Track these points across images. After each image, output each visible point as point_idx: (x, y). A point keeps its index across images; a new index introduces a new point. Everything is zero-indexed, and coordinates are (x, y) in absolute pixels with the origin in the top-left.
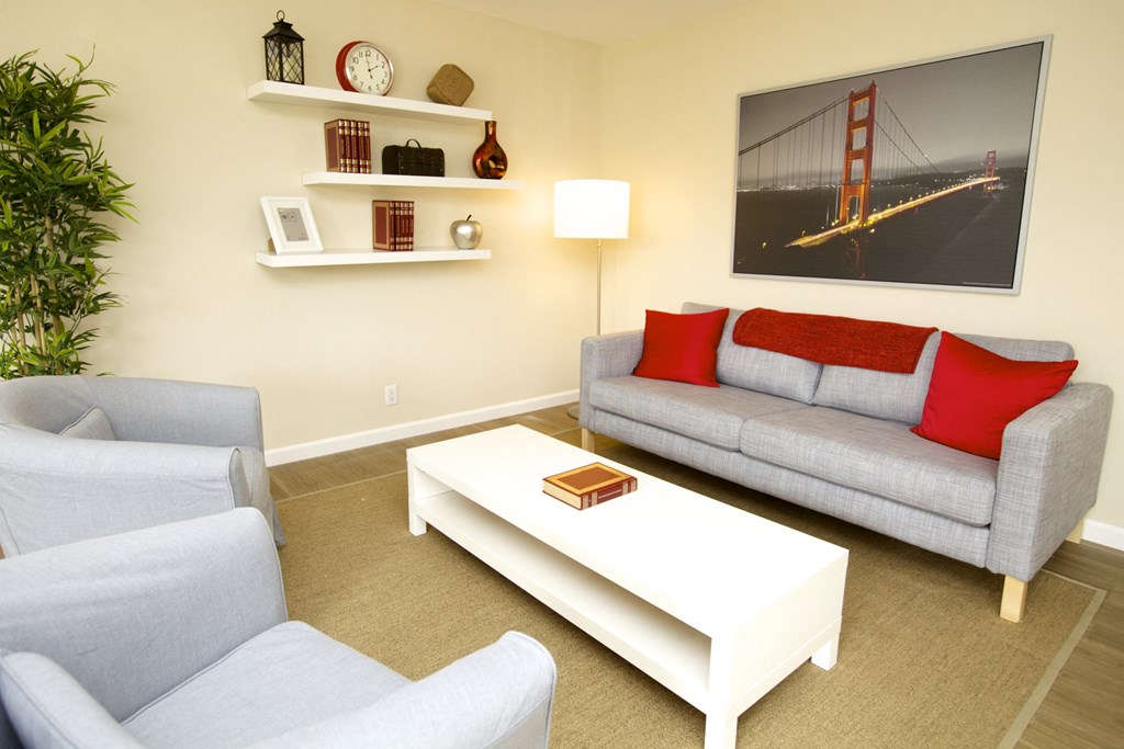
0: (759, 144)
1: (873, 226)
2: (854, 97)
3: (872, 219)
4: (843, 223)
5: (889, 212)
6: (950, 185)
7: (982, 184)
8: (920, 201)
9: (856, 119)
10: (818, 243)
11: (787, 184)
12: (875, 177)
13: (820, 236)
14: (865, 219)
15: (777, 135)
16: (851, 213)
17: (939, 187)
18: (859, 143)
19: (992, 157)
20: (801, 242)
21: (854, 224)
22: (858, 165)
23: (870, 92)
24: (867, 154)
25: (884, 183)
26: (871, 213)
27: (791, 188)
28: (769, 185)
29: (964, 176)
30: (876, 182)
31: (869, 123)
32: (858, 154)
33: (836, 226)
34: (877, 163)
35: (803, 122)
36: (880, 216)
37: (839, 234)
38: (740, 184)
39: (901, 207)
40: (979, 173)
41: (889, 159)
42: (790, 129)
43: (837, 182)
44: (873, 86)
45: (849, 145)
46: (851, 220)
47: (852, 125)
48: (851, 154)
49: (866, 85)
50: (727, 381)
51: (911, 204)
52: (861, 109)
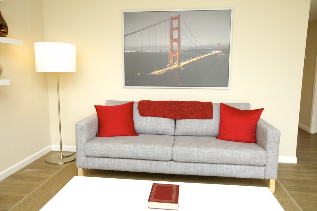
0: (134, 33)
1: (182, 67)
2: (173, 19)
3: (182, 64)
4: (171, 66)
5: (188, 62)
6: (207, 53)
7: (217, 53)
8: (198, 58)
9: (174, 27)
10: (162, 73)
11: (147, 50)
12: (182, 49)
13: (162, 70)
14: (179, 64)
15: (142, 30)
16: (174, 62)
17: (204, 54)
18: (175, 36)
19: (219, 45)
20: (154, 73)
21: (175, 66)
22: (175, 44)
23: (178, 18)
24: (178, 40)
25: (185, 51)
26: (181, 62)
27: (149, 51)
28: (139, 50)
29: (211, 50)
30: (183, 51)
31: (178, 29)
32: (175, 40)
33: (169, 67)
34: (182, 44)
35: (152, 26)
36: (185, 63)
37: (170, 70)
38: (125, 48)
39: (192, 60)
40: (216, 50)
41: (187, 42)
42: (147, 28)
43: (168, 50)
44: (179, 16)
45: (172, 36)
46: (174, 65)
47: (172, 29)
48: (172, 40)
49: (176, 15)
50: (141, 132)
51: (195, 59)
52: (175, 23)
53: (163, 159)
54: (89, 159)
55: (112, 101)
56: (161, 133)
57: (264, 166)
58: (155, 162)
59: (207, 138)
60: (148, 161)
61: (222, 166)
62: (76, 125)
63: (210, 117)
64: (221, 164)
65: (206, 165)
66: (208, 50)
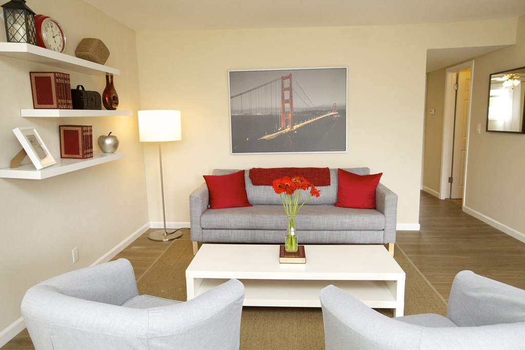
0: (241, 94)
1: (296, 130)
2: (283, 78)
3: (295, 127)
4: (283, 129)
5: (301, 124)
6: (322, 115)
7: (332, 115)
8: (313, 120)
9: (285, 87)
10: (273, 137)
11: (256, 112)
12: (295, 110)
13: (273, 134)
14: (292, 127)
15: (250, 91)
16: (286, 125)
17: (319, 115)
18: (287, 97)
19: (335, 106)
20: (265, 137)
21: (288, 129)
22: (287, 105)
23: (290, 77)
24: (290, 101)
25: (298, 113)
26: (294, 125)
27: (258, 114)
28: (248, 113)
29: (327, 112)
30: (295, 113)
31: (290, 89)
32: (287, 101)
33: (281, 130)
34: (295, 106)
35: (262, 86)
36: (298, 126)
37: (282, 134)
38: (232, 111)
39: (306, 123)
40: (331, 111)
41: (300, 104)
42: (256, 88)
43: (279, 111)
44: (291, 75)
45: (283, 97)
46: (286, 128)
47: (283, 89)
48: (284, 101)
49: (288, 74)
51: (309, 121)
52: (287, 83)
53: (282, 228)
54: (204, 231)
55: (220, 170)
56: (275, 203)
57: (383, 230)
58: (273, 231)
59: (325, 206)
60: (266, 231)
61: (342, 232)
62: (191, 197)
63: (328, 184)
64: (340, 230)
65: (325, 232)
66: (323, 111)
